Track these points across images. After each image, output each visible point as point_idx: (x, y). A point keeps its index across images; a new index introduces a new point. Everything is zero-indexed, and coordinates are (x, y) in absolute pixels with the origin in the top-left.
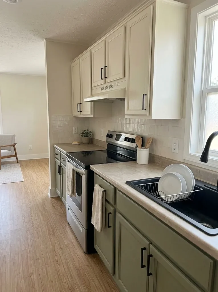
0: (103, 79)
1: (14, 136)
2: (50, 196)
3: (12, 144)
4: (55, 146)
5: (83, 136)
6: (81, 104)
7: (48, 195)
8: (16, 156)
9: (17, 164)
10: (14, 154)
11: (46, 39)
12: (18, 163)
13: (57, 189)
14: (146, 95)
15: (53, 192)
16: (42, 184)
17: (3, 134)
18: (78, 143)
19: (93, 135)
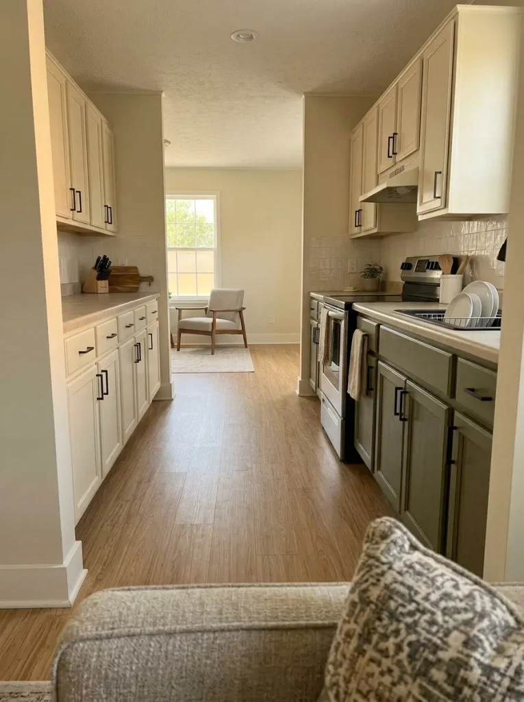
0: (391, 157)
1: (241, 294)
2: (298, 392)
3: (238, 308)
4: (313, 294)
5: (365, 276)
6: (361, 210)
7: (296, 393)
8: (243, 332)
9: (245, 350)
10: (241, 329)
11: (305, 93)
12: (246, 347)
13: (311, 380)
14: (440, 173)
15: (304, 385)
16: (286, 377)
17: (221, 289)
18: (354, 289)
19: (386, 275)
